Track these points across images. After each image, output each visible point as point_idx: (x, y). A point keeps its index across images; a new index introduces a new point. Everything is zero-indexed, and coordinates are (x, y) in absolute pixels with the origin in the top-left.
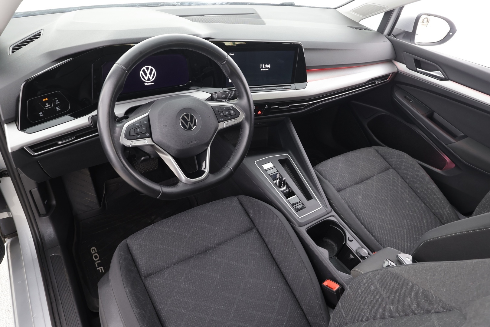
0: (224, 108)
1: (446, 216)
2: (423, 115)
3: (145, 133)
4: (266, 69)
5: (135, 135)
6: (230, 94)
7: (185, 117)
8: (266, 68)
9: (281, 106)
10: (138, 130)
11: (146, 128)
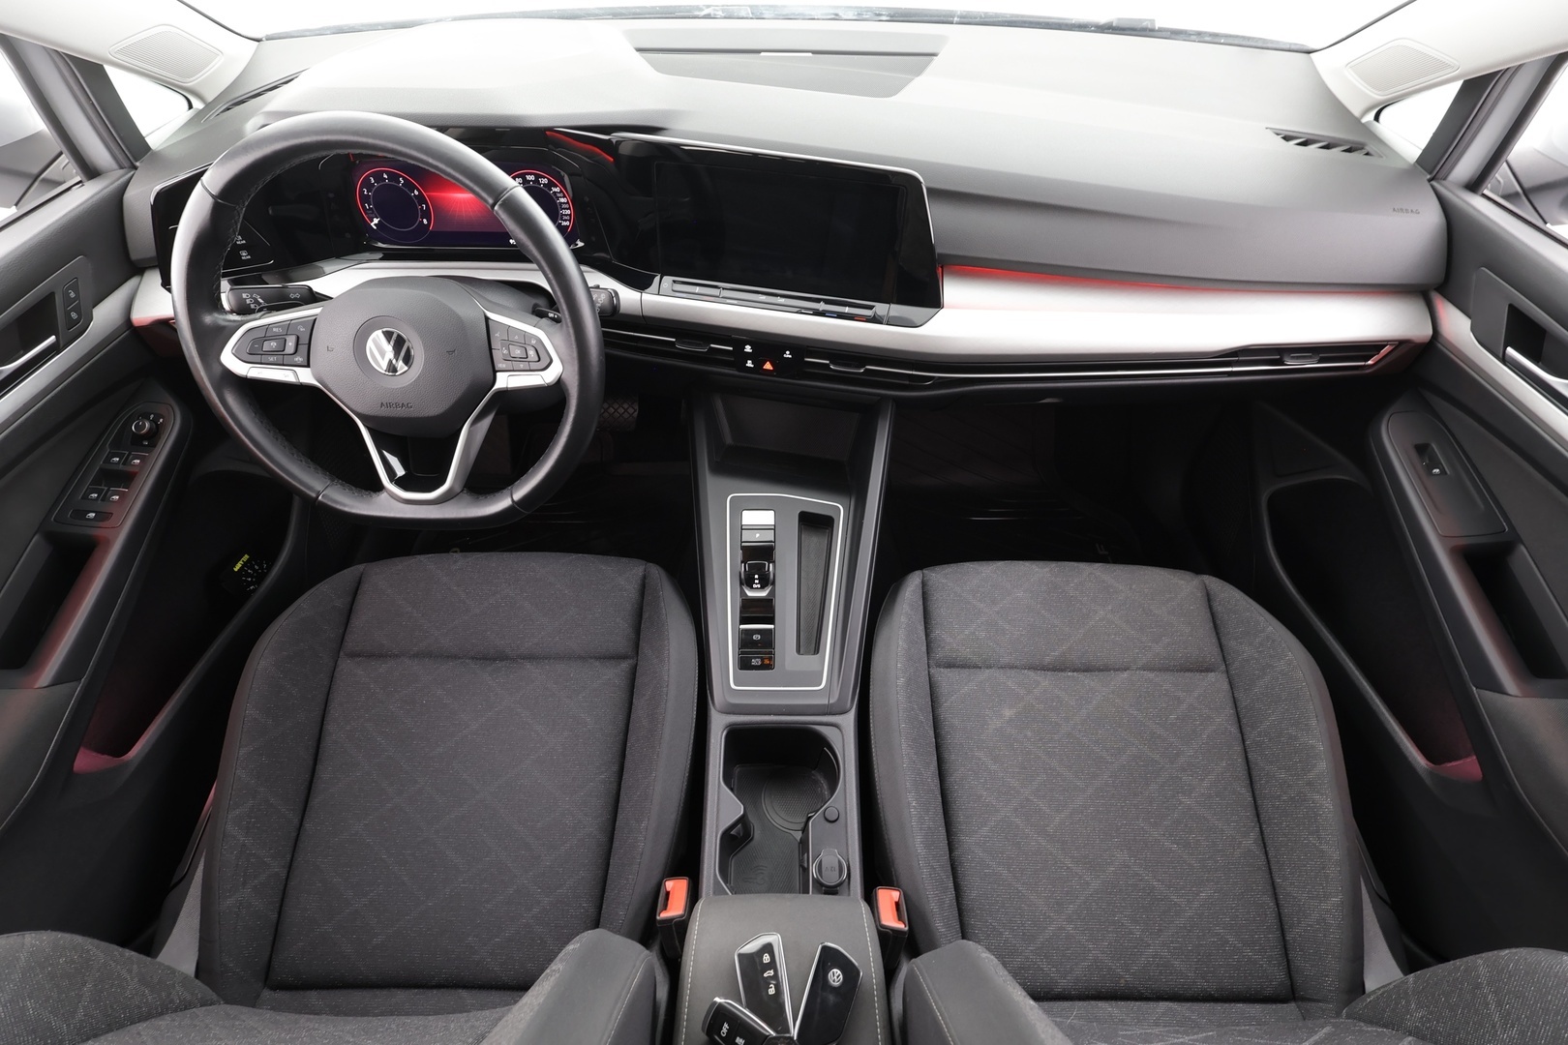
0: (516, 337)
1: (1311, 926)
2: (1442, 538)
3: (293, 354)
5: (262, 354)
10: (274, 344)
11: (297, 344)
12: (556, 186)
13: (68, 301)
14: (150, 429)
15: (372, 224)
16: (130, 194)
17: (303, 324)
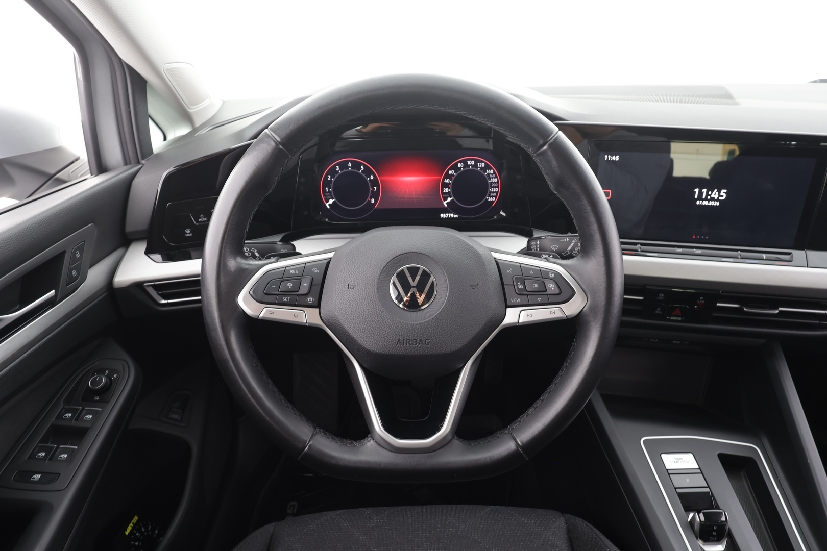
0: (531, 272)
3: (306, 295)
4: (712, 203)
5: (277, 295)
6: (572, 244)
7: (408, 274)
8: (713, 199)
9: (748, 307)
10: (290, 285)
11: (311, 284)
12: (491, 168)
13: (74, 259)
14: (106, 382)
15: (327, 205)
16: (137, 181)
17: (317, 266)
